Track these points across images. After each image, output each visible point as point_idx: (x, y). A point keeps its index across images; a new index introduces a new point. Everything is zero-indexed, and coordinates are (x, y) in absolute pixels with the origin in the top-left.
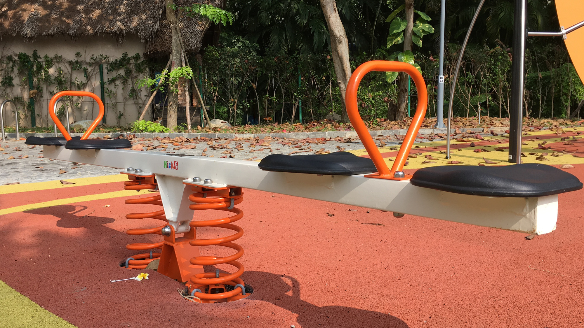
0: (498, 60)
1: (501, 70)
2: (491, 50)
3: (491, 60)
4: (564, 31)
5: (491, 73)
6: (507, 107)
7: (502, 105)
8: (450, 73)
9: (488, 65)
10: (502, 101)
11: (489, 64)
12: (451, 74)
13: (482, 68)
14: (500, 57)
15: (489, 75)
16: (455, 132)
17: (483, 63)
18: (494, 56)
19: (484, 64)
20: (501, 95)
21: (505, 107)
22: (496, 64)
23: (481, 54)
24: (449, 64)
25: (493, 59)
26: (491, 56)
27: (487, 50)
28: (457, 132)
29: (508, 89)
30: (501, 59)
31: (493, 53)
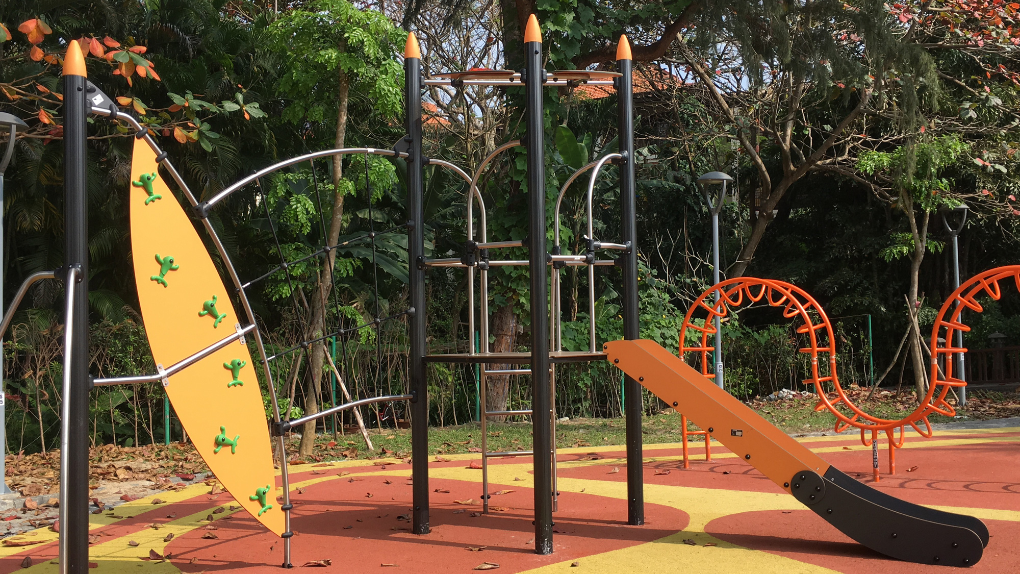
0: (129, 343)
1: (135, 360)
2: (115, 324)
3: (115, 343)
4: (162, 373)
5: (116, 366)
6: (148, 426)
7: (140, 424)
8: (36, 366)
9: (112, 351)
10: (139, 416)
11: (113, 349)
12: (38, 369)
13: (99, 358)
14: (132, 338)
15: (114, 370)
16: (25, 505)
17: (101, 347)
18: (121, 335)
19: (104, 350)
20: (137, 404)
21: (144, 425)
22: (126, 349)
23: (97, 333)
24: (35, 351)
25: (119, 341)
26: (115, 336)
27: (109, 325)
28: (28, 505)
29: (149, 393)
30: (135, 341)
31: (118, 330)
